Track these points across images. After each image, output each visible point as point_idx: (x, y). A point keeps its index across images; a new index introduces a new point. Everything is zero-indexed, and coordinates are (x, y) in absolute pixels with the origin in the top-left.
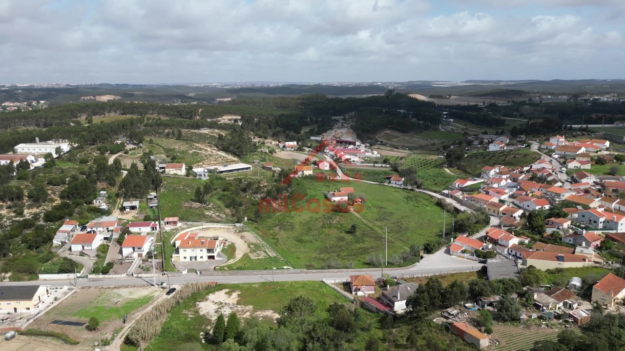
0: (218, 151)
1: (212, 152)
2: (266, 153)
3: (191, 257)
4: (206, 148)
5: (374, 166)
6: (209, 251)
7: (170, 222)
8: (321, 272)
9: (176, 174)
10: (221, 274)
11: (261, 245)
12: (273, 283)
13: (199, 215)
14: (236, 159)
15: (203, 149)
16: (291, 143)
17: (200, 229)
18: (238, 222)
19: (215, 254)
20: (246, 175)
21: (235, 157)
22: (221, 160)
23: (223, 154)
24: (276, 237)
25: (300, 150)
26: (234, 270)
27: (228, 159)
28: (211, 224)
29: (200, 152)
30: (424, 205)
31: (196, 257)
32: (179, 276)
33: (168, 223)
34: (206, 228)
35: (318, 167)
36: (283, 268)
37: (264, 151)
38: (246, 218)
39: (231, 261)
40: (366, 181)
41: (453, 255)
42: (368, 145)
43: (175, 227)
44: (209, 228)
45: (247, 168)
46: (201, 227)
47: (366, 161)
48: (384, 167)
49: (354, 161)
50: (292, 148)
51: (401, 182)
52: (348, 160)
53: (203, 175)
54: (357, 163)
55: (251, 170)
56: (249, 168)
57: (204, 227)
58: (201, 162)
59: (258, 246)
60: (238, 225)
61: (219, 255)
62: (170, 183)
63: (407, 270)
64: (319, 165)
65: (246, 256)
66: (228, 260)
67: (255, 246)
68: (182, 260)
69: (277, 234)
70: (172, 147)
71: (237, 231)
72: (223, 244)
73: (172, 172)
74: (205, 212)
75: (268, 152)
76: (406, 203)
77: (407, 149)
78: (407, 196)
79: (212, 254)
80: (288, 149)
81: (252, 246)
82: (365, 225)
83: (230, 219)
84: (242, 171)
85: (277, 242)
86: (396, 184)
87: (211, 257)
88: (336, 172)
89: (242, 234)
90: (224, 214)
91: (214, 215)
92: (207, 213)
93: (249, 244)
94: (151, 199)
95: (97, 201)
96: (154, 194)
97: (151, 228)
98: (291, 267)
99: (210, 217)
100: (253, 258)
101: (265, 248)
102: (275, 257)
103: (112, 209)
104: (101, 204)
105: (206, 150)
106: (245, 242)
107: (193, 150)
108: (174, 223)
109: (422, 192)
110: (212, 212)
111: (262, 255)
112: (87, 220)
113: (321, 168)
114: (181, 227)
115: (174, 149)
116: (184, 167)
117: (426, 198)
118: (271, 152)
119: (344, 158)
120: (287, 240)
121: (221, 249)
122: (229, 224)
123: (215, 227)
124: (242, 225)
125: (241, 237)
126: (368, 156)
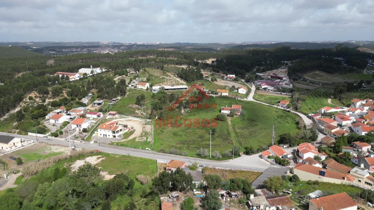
0: (177, 77)
1: (173, 78)
2: (209, 80)
3: (104, 135)
4: (171, 76)
6: (114, 132)
8: (164, 155)
9: (142, 89)
10: (109, 146)
11: (149, 134)
12: (129, 157)
13: (131, 112)
14: (184, 83)
15: (169, 76)
16: (231, 76)
17: (126, 120)
18: (149, 119)
19: (117, 135)
20: (181, 92)
21: (184, 82)
22: (174, 83)
23: (178, 79)
24: (164, 130)
25: (236, 80)
26: (119, 145)
27: (179, 83)
28: (134, 118)
29: (166, 77)
30: (287, 122)
31: (106, 135)
32: (88, 144)
33: (110, 114)
34: (130, 120)
35: (238, 91)
36: (145, 149)
37: (207, 80)
38: (157, 117)
39: (123, 140)
40: (261, 103)
41: (263, 158)
42: (292, 80)
43: (113, 117)
44: (132, 120)
45: (185, 88)
48: (288, 95)
49: (269, 90)
50: (231, 79)
51: (285, 106)
52: (265, 89)
53: (156, 90)
54: (270, 91)
56: (187, 88)
58: (161, 83)
59: (148, 134)
60: (148, 120)
61: (120, 136)
62: (134, 93)
63: (219, 163)
64: (239, 90)
65: (135, 138)
66: (122, 139)
67: (145, 134)
68: (99, 135)
69: (166, 128)
70: (153, 74)
71: (144, 124)
72: (128, 130)
73: (140, 87)
74: (136, 111)
75: (210, 80)
76: (275, 119)
77: (321, 84)
78: (281, 115)
79: (114, 135)
80: (228, 79)
81: (143, 133)
82: (228, 130)
83: (147, 116)
84: (182, 90)
85: (161, 133)
86: (282, 106)
87: (115, 136)
88: (248, 95)
89: (145, 126)
90: (146, 113)
91: (140, 113)
92: (137, 111)
93: (143, 132)
94: (114, 100)
95: (85, 99)
96: (119, 98)
97: (97, 116)
98: (151, 149)
99: (137, 114)
100: (137, 140)
101: (150, 136)
102: (149, 142)
103: (89, 104)
104: (85, 101)
105: (170, 77)
106: (143, 130)
107: (163, 76)
108: (114, 115)
109: (296, 114)
110: (140, 111)
111: (144, 139)
112: (70, 108)
113: (239, 92)
114: (116, 117)
115: (154, 75)
116: (148, 85)
117: (293, 118)
118: (212, 80)
119: (263, 87)
120: (168, 133)
121: (124, 133)
122: (144, 119)
123: (135, 120)
124: (150, 121)
125: (143, 127)
126: (284, 87)
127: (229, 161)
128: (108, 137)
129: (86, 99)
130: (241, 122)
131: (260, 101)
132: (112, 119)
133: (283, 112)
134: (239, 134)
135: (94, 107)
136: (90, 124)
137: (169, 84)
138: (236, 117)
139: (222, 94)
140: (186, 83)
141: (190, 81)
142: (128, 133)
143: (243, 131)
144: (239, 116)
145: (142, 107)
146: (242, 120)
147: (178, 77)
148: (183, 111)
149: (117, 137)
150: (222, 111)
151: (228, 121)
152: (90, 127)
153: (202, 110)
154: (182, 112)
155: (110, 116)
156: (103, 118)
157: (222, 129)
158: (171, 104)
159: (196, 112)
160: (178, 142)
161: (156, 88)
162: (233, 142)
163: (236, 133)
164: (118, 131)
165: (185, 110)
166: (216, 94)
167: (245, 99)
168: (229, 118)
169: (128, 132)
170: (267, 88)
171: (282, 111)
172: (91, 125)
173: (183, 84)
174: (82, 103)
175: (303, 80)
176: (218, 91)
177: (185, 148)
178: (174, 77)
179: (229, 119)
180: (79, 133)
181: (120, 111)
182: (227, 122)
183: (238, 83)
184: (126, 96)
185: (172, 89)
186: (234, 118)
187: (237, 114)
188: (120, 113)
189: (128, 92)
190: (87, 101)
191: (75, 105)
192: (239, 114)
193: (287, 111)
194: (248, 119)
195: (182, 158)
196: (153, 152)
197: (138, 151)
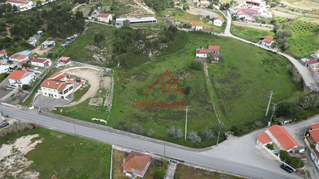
0: (145, 6)
1: (140, 6)
2: (181, 9)
3: (49, 94)
4: (138, 3)
6: (61, 92)
9: (103, 22)
11: (108, 91)
12: (75, 138)
13: (88, 56)
16: (205, 2)
17: (81, 69)
18: (109, 67)
19: (65, 95)
20: (149, 27)
21: (153, 11)
22: (141, 13)
23: (146, 8)
24: (126, 86)
25: (210, 8)
27: (147, 13)
28: (91, 65)
29: (132, 6)
30: (276, 70)
31: (52, 95)
32: (27, 110)
33: (61, 61)
34: (86, 68)
35: (213, 23)
36: (99, 122)
38: (119, 64)
39: (74, 104)
42: (270, 6)
43: (65, 65)
44: (88, 69)
45: (154, 21)
46: (82, 67)
47: (257, 20)
49: (247, 20)
50: (204, 6)
51: (270, 45)
52: (242, 19)
53: (120, 24)
54: (248, 22)
55: (157, 22)
59: (106, 92)
60: (108, 69)
61: (69, 96)
62: (94, 28)
64: (215, 21)
65: (88, 100)
67: (102, 92)
68: (44, 95)
69: (129, 82)
70: (118, 1)
71: (103, 75)
72: (81, 85)
73: (101, 19)
74: (94, 55)
75: (182, 8)
76: (260, 66)
77: (301, 12)
78: (266, 59)
79: (62, 95)
80: (201, 6)
81: (100, 91)
82: (205, 85)
83: (107, 63)
84: (150, 23)
85: (123, 90)
86: (265, 45)
87: (63, 97)
88: (225, 28)
89: (103, 78)
90: (106, 58)
91: (98, 58)
93: (100, 89)
94: (68, 40)
95: (32, 38)
96: (76, 35)
97: (44, 64)
98: (106, 120)
99: (95, 60)
100: (91, 103)
101: (108, 95)
102: (106, 107)
103: (38, 45)
104: (33, 41)
105: (137, 5)
106: (100, 86)
107: (129, 4)
108: (66, 62)
109: (283, 56)
110: (99, 55)
111: (99, 102)
112: (12, 52)
113: (215, 24)
114: (68, 65)
115: (119, 2)
116: (110, 17)
117: (282, 63)
118: (184, 9)
119: (240, 16)
120: (131, 90)
121: (76, 90)
122: (102, 68)
123: (92, 69)
124: (110, 70)
125: (101, 81)
126: (263, 16)
127: (211, 149)
128: (54, 97)
129: (35, 38)
130: (221, 70)
131: (239, 37)
132: (63, 67)
133: (267, 54)
134: (219, 92)
135: (43, 49)
136: (35, 77)
137: (135, 14)
138: (214, 63)
139: (195, 28)
140: (155, 13)
141: (159, 10)
142: (81, 90)
143: (223, 86)
144: (217, 62)
145: (101, 49)
146: (222, 68)
147: (146, 5)
148: (150, 54)
149: (66, 97)
150: (197, 55)
151: (205, 70)
152: (34, 81)
153: (173, 53)
154: (149, 56)
155: (62, 63)
156: (52, 66)
157: (198, 83)
158: (136, 44)
159: (166, 56)
161: (121, 20)
162: (212, 107)
163: (216, 90)
164: (67, 90)
165: (154, 53)
166: (189, 27)
167: (222, 34)
168: (205, 65)
169: (81, 89)
170: (245, 18)
171: (267, 52)
172: (36, 78)
173: (152, 14)
174: (29, 45)
175: (281, 7)
176: (191, 23)
177: (151, 118)
178: (142, 6)
179: (206, 67)
180: (18, 91)
181: (74, 55)
182: (204, 72)
183: (213, 11)
184: (84, 33)
185: (138, 22)
186: (212, 64)
187: (215, 59)
188: (73, 58)
189: (86, 27)
190: (36, 41)
191: (20, 47)
192: (218, 59)
193: (273, 52)
194: (229, 66)
195: (146, 140)
196: (108, 129)
197: (89, 124)
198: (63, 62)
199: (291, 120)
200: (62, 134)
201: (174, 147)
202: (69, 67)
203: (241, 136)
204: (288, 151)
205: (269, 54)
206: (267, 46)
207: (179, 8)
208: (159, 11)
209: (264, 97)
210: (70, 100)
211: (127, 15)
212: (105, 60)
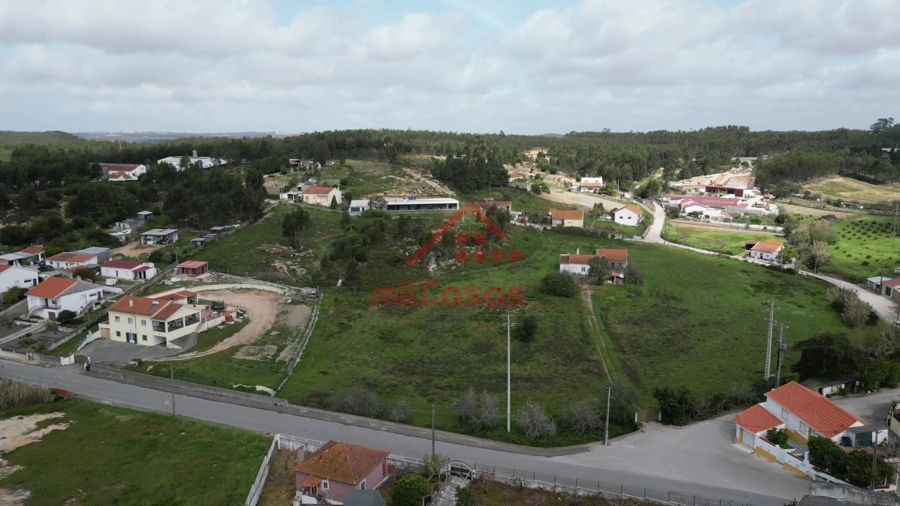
0: (431, 179)
1: (418, 180)
2: (526, 190)
3: (127, 334)
4: (414, 175)
5: (747, 228)
6: (161, 327)
7: (187, 269)
9: (318, 205)
10: (124, 378)
11: (295, 334)
12: (169, 420)
13: (259, 264)
14: (450, 193)
15: (407, 175)
16: (592, 180)
17: (233, 290)
18: (312, 286)
19: (171, 336)
20: (436, 215)
21: (451, 190)
23: (434, 184)
25: (606, 194)
26: (160, 374)
27: (436, 192)
28: (262, 282)
29: (398, 178)
30: (795, 303)
31: (135, 336)
33: (183, 269)
34: (246, 288)
35: (613, 219)
36: (253, 390)
38: (340, 281)
40: (691, 249)
41: (740, 442)
42: (772, 196)
43: (191, 279)
44: (252, 289)
45: (451, 206)
46: (238, 286)
47: (737, 218)
48: (770, 231)
49: (707, 217)
50: (590, 188)
51: (773, 255)
52: (695, 215)
53: (360, 210)
54: (712, 221)
55: (458, 207)
56: (455, 205)
57: (244, 286)
58: (382, 192)
59: (290, 334)
60: (306, 290)
64: (617, 215)
65: (234, 350)
66: (188, 351)
67: (280, 334)
68: (114, 337)
69: (361, 317)
70: (364, 171)
71: (290, 301)
72: (222, 318)
73: (312, 199)
74: (277, 261)
75: (529, 188)
76: (748, 295)
77: (862, 207)
78: (766, 283)
79: (162, 334)
80: (582, 190)
81: (274, 333)
82: (582, 326)
83: (307, 279)
84: (439, 208)
85: (340, 332)
86: (761, 258)
87: (163, 341)
88: (645, 229)
89: (289, 308)
90: (307, 268)
91: (285, 268)
92: (277, 264)
93: (274, 329)
94: (214, 231)
95: (122, 225)
96: (237, 226)
97: (135, 272)
98: (275, 390)
99: (276, 270)
100: (239, 356)
101: (293, 341)
102: (282, 363)
103: (133, 239)
104: (122, 230)
105: (411, 177)
106: (276, 322)
107: (391, 176)
108: (195, 272)
109: (816, 278)
110: (289, 263)
111: (265, 353)
112: (59, 249)
113: (617, 220)
114: (201, 280)
115: (365, 173)
116: (336, 194)
117: (813, 291)
118: (536, 191)
119: (688, 210)
120: (364, 332)
121: (205, 327)
122: (293, 287)
123: (263, 290)
124: (314, 292)
125: (283, 312)
126: (752, 212)
127: (587, 450)
128: (140, 341)
129: (127, 226)
130: (630, 300)
131: (686, 245)
132: (185, 283)
133: (768, 274)
134: (623, 342)
135: (144, 248)
136: (100, 298)
137: (403, 194)
138: (611, 285)
139: (563, 223)
140: (457, 194)
142: (220, 329)
143: (637, 329)
144: (620, 282)
145: (299, 252)
146: (633, 295)
147: (434, 179)
148: (432, 267)
149: (173, 342)
150: (562, 267)
151: (584, 298)
152: (95, 309)
153: (495, 266)
154: (428, 269)
155: (185, 275)
156: (156, 280)
157: (560, 321)
158: (396, 245)
159: (475, 271)
160: (390, 367)
161: (362, 203)
162: (601, 369)
163: (615, 338)
164: (179, 321)
165: (442, 263)
166: (545, 222)
167: (637, 238)
168: (586, 290)
169: (222, 327)
170: (702, 214)
171: (766, 270)
172: (102, 302)
173: (447, 194)
174: (110, 237)
175: (804, 198)
176: (550, 213)
177: (410, 388)
178: (423, 179)
179: (587, 294)
180: (45, 328)
181: (223, 260)
182: (581, 301)
183: (615, 200)
184: (260, 222)
185: (409, 207)
186: (605, 288)
187: (614, 274)
188: (218, 267)
189: (270, 211)
190: (129, 231)
191: (82, 241)
192: (622, 276)
193: (784, 269)
194: (654, 294)
195: (385, 429)
196: (276, 405)
197: (221, 395)
198: (187, 273)
199: (843, 386)
200: (133, 412)
201: (469, 444)
202: (201, 283)
203: (685, 424)
204: (836, 439)
205: (772, 273)
206: (766, 260)
207: (521, 188)
208: (467, 190)
209: (760, 352)
210: (183, 347)
211: (382, 194)
212: (304, 273)
